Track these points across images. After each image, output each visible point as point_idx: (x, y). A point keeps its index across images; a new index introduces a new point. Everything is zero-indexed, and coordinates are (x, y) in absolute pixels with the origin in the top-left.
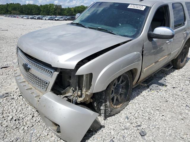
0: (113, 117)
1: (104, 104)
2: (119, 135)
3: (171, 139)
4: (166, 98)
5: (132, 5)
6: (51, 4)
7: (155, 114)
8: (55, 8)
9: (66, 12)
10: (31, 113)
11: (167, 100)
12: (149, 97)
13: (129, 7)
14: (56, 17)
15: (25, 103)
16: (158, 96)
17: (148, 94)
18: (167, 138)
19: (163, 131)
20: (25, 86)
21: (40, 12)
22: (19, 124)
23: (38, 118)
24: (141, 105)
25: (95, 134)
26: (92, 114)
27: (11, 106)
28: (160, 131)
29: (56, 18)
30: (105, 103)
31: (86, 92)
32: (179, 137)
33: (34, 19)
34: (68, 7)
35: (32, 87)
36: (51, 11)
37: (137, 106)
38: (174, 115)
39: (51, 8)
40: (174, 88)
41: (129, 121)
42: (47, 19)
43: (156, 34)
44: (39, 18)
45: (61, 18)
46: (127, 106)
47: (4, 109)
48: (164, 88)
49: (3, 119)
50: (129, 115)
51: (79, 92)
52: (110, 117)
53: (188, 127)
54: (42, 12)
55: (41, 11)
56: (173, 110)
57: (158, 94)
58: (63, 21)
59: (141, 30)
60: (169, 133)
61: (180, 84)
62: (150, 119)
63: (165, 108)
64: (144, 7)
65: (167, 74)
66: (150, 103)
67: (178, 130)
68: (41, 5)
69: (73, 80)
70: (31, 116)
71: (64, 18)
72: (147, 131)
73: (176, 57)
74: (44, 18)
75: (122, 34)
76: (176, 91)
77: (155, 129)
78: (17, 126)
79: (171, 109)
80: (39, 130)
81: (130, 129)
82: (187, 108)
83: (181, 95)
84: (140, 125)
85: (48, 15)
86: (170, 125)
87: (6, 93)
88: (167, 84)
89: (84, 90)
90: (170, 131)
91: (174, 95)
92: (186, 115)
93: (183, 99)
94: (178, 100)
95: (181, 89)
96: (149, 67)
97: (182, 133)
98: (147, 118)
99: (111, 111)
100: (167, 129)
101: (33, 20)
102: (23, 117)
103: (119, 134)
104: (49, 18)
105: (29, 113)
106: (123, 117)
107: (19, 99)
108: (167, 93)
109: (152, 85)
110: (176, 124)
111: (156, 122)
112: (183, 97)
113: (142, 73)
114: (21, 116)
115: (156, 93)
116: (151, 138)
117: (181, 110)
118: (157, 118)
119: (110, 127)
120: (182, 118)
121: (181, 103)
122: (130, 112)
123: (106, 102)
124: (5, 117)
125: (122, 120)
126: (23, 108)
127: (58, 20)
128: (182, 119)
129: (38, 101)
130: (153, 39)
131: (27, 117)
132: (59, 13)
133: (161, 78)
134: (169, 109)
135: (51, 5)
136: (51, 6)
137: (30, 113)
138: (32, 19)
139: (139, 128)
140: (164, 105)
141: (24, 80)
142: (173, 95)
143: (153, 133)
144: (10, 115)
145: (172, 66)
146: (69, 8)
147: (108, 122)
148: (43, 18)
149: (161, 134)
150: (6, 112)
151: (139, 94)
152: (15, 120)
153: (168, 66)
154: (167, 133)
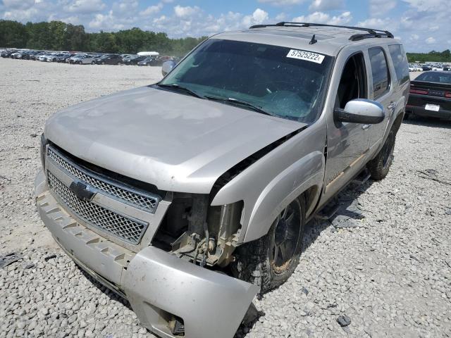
0: (276, 291)
1: (260, 266)
2: (298, 330)
3: (398, 327)
4: (370, 245)
5: (296, 52)
6: (56, 22)
7: (357, 279)
8: (66, 33)
9: (95, 43)
10: (90, 298)
11: (374, 247)
12: (336, 243)
13: (289, 55)
14: (73, 55)
15: (66, 274)
16: (353, 241)
17: (332, 238)
18: (392, 325)
19: (380, 313)
20: (80, 234)
21: (26, 42)
22: (70, 327)
23: (109, 308)
24: (325, 262)
25: (248, 332)
26: (247, 289)
27: (35, 285)
28: (376, 313)
29: (72, 58)
30: (262, 262)
31: (226, 241)
32: (412, 321)
33: (12, 57)
34: (102, 32)
35: (98, 236)
36: (57, 38)
37: (318, 265)
38: (393, 279)
39: (56, 32)
40: (379, 221)
41: (310, 298)
42: (49, 58)
43: (350, 114)
44: (25, 57)
45: (87, 57)
46: (298, 266)
47: (20, 293)
48: (360, 223)
49: (26, 317)
50: (307, 285)
51: (210, 243)
52: (270, 293)
53: (423, 300)
54: (31, 40)
55: (28, 37)
56: (388, 267)
57: (353, 236)
58: (91, 66)
59: (321, 106)
60: (393, 315)
61: (389, 213)
62: (351, 289)
63: (374, 266)
64: (322, 58)
65: (360, 193)
66: (341, 256)
67: (406, 309)
68: (29, 24)
69: (196, 216)
70: (92, 305)
71: (93, 59)
72: (350, 315)
73: (375, 156)
74: (42, 57)
75: (282, 114)
76: (386, 229)
77: (364, 309)
78: (68, 331)
79: (384, 266)
80: (122, 334)
81: (317, 314)
82: (414, 261)
83: (397, 235)
84: (335, 304)
85: (50, 48)
86: (391, 299)
87: (7, 254)
88: (364, 214)
89: (222, 238)
90: (394, 311)
91: (384, 237)
92: (414, 277)
93: (402, 244)
94: (393, 247)
95: (393, 224)
96: (334, 180)
97: (416, 314)
98: (344, 288)
99: (272, 280)
100: (387, 307)
101: (10, 59)
102: (74, 308)
103: (299, 326)
104: (53, 57)
105: (85, 299)
106: (296, 290)
107: (48, 266)
108: (370, 234)
109: (337, 218)
110: (401, 296)
111: (362, 295)
112: (402, 240)
113: (323, 195)
114: (68, 305)
115: (348, 233)
116: (361, 328)
117: (402, 267)
118: (362, 286)
119: (276, 313)
120: (408, 282)
121: (399, 253)
122: (308, 279)
123: (263, 260)
124: (27, 311)
125: (296, 297)
126: (67, 287)
127: (77, 62)
128: (409, 285)
129: (126, 268)
130: (343, 123)
131: (84, 307)
132: (77, 44)
133: (350, 201)
134: (380, 266)
135: (57, 25)
136: (56, 28)
137: (87, 298)
138: (8, 57)
139: (333, 310)
140: (370, 259)
141: (73, 221)
142: (381, 236)
143: (363, 319)
144: (41, 307)
145: (368, 174)
146: (103, 34)
147: (269, 303)
148: (37, 56)
149: (378, 319)
150: (28, 300)
151: (315, 238)
152: (58, 318)
153: (361, 175)
154: (388, 316)
